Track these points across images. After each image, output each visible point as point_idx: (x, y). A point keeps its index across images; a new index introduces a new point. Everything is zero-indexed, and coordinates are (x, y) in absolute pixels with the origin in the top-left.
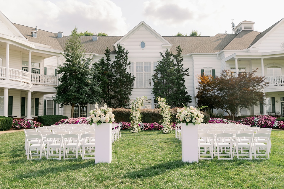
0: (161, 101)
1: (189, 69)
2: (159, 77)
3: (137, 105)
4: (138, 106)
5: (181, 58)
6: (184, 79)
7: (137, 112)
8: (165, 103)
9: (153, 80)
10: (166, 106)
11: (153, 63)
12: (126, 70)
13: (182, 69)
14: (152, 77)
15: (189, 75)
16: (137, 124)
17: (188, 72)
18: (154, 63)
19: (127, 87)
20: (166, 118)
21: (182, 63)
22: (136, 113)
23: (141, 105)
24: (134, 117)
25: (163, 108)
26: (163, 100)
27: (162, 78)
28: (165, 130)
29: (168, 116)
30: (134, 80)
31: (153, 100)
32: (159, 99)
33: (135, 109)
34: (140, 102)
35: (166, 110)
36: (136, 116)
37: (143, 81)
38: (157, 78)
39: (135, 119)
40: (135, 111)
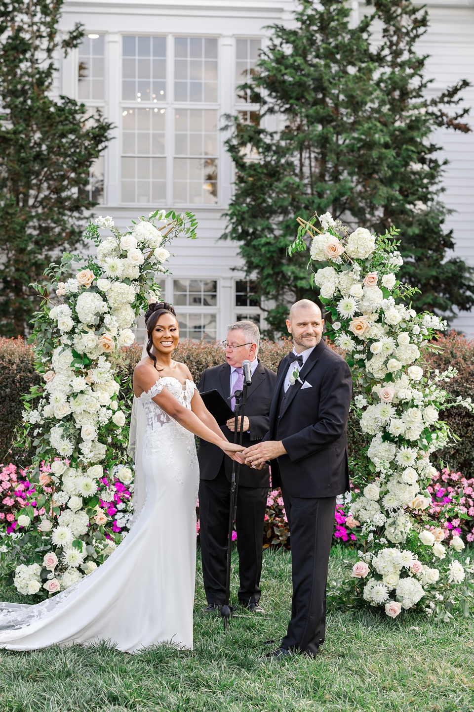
0: (340, 267)
1: (465, 84)
2: (271, 135)
3: (88, 305)
4: (103, 307)
5: (419, 15)
6: (433, 148)
7: (94, 375)
8: (390, 280)
9: (232, 149)
10: (397, 314)
11: (233, 42)
12: (55, 74)
13: (423, 86)
14: (225, 128)
15: (465, 129)
16: (86, 502)
17: (462, 105)
18: (241, 42)
19: (57, 191)
20: (401, 441)
21: (419, 49)
22: (79, 383)
23: (132, 299)
24: (62, 429)
25: (372, 341)
26: (371, 248)
27: (289, 136)
28: (393, 576)
29: (424, 423)
30: (103, 144)
31: (231, 287)
32: (328, 245)
33: (65, 345)
34: (125, 271)
35: (395, 364)
36: (77, 421)
37: (165, 158)
38: (256, 135)
39: (62, 447)
40: (72, 366)
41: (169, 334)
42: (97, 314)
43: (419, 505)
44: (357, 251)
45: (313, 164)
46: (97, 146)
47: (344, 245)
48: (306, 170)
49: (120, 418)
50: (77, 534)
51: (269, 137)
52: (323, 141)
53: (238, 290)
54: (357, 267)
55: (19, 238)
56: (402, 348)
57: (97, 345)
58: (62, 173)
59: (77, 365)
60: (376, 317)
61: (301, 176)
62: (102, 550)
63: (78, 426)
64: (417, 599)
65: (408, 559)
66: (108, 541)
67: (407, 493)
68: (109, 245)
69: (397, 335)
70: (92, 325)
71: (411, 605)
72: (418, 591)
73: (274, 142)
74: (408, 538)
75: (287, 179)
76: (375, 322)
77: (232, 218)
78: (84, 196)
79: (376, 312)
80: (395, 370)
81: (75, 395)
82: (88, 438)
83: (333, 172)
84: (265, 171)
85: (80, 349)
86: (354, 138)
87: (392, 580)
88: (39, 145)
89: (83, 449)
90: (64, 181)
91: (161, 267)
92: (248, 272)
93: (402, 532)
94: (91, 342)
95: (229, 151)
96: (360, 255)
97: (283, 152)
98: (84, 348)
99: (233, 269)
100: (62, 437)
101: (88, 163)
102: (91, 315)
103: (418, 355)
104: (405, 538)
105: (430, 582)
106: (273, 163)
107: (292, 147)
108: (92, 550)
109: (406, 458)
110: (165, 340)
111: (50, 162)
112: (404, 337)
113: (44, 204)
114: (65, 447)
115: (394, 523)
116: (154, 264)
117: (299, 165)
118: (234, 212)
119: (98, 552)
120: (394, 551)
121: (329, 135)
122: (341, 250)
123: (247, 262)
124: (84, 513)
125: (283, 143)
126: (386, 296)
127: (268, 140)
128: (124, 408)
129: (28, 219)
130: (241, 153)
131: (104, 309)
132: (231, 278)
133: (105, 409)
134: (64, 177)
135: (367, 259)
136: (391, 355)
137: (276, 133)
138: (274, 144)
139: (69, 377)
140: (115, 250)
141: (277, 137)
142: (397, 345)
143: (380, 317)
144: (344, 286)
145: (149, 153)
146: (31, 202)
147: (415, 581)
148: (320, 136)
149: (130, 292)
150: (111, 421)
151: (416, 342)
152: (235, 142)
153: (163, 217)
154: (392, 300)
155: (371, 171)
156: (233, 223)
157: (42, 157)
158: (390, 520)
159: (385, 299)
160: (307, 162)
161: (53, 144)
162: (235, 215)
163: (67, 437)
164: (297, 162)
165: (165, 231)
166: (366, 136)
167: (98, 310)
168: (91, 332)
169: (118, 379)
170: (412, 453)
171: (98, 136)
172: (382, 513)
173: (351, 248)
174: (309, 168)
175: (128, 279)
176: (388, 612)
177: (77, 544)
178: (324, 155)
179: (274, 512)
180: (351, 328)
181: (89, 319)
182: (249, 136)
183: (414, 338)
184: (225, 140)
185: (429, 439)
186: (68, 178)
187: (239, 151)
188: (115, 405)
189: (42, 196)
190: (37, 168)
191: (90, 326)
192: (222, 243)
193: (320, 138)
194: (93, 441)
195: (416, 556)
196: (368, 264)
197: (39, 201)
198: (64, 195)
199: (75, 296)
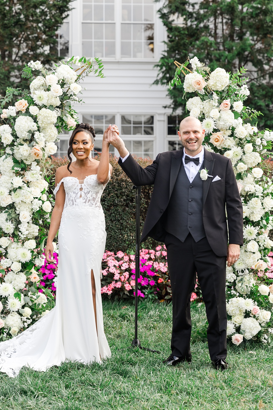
2: (193, 5)
3: (23, 125)
4: (33, 126)
7: (28, 176)
8: (239, 106)
9: (164, 16)
10: (246, 130)
16: (24, 266)
19: (33, 49)
22: (18, 181)
23: (55, 121)
24: (6, 214)
25: (226, 150)
26: (226, 83)
27: (206, 6)
28: (239, 316)
29: (264, 208)
30: (66, 13)
31: (164, 121)
32: (195, 80)
33: (8, 154)
34: (49, 101)
35: (242, 166)
36: (17, 209)
37: (115, 23)
38: (182, 6)
39: (6, 227)
40: (13, 169)
41: (81, 146)
42: (30, 131)
43: (259, 267)
44: (215, 85)
45: (225, 27)
46: (61, 14)
47: (207, 80)
48: (219, 32)
49: (47, 207)
50: (17, 288)
51: (191, 7)
52: (230, 9)
53: (169, 123)
54: (215, 96)
55: (3, 84)
56: (247, 155)
57: (30, 154)
58: (36, 35)
59: (16, 168)
60: (230, 132)
61: (215, 36)
62: (35, 300)
63: (17, 212)
64: (255, 333)
65: (249, 304)
66: (40, 294)
67: (251, 259)
68: (39, 82)
69: (244, 146)
70: (27, 140)
71: (251, 337)
72: (256, 327)
73: (195, 10)
74: (251, 290)
75: (202, 38)
76: (229, 136)
77: (161, 68)
78: (53, 53)
79: (229, 129)
80: (243, 170)
81: (15, 190)
82: (25, 220)
83: (239, 33)
84: (186, 32)
85: (18, 157)
86: (252, 7)
87: (238, 319)
88: (19, 14)
89: (21, 228)
90: (38, 41)
91: (76, 98)
92: (174, 109)
93: (247, 286)
94: (26, 152)
95: (160, 17)
96: (218, 87)
97: (201, 18)
98: (21, 156)
99: (165, 107)
100: (7, 220)
101: (56, 28)
102: (25, 133)
103: (259, 160)
104: (249, 290)
105: (265, 321)
106: (194, 26)
107: (208, 14)
108: (28, 299)
109: (249, 234)
110: (79, 150)
111: (26, 27)
112: (249, 147)
113: (23, 59)
114: (8, 227)
115: (242, 280)
116: (71, 95)
117: (214, 28)
118: (163, 63)
119: (32, 301)
120: (241, 299)
121: (235, 5)
122: (204, 84)
123: (173, 102)
124: (22, 274)
125: (202, 12)
126: (236, 118)
127: (190, 9)
128: (52, 199)
129: (10, 70)
130: (170, 19)
131: (34, 128)
132: (165, 114)
133: (37, 200)
134: (38, 38)
135: (223, 91)
136: (240, 160)
137: (196, 3)
138: (195, 12)
139: (11, 177)
140: (43, 86)
141: (197, 7)
142: (244, 153)
143: (233, 133)
144: (207, 111)
145: (102, 20)
146: (14, 57)
147: (255, 320)
148: (228, 5)
149: (53, 115)
150: (41, 209)
151: (258, 150)
152: (165, 11)
153: (77, 62)
154: (240, 120)
155: (265, 32)
156: (163, 72)
157: (21, 23)
158: (239, 278)
159: (236, 120)
160: (220, 26)
161: (28, 13)
162: (164, 65)
163: (10, 220)
164: (212, 26)
165: (80, 72)
166: (262, 5)
167: (30, 129)
168: (26, 145)
169: (48, 179)
170: (254, 230)
171: (62, 7)
172: (234, 273)
173: (211, 83)
174: (221, 31)
175: (51, 106)
176: (234, 341)
177: (17, 295)
178: (232, 20)
179: (167, 276)
180: (211, 141)
181: (23, 136)
182: (176, 6)
183: (257, 147)
184: (158, 9)
185: (267, 220)
186: (41, 38)
187: (169, 18)
188: (44, 197)
189: (21, 52)
190: (17, 31)
191: (25, 141)
192: (155, 87)
193: (228, 7)
194: (28, 223)
195: (256, 302)
196: (224, 95)
197: (19, 57)
198: (38, 51)
199: (14, 119)
